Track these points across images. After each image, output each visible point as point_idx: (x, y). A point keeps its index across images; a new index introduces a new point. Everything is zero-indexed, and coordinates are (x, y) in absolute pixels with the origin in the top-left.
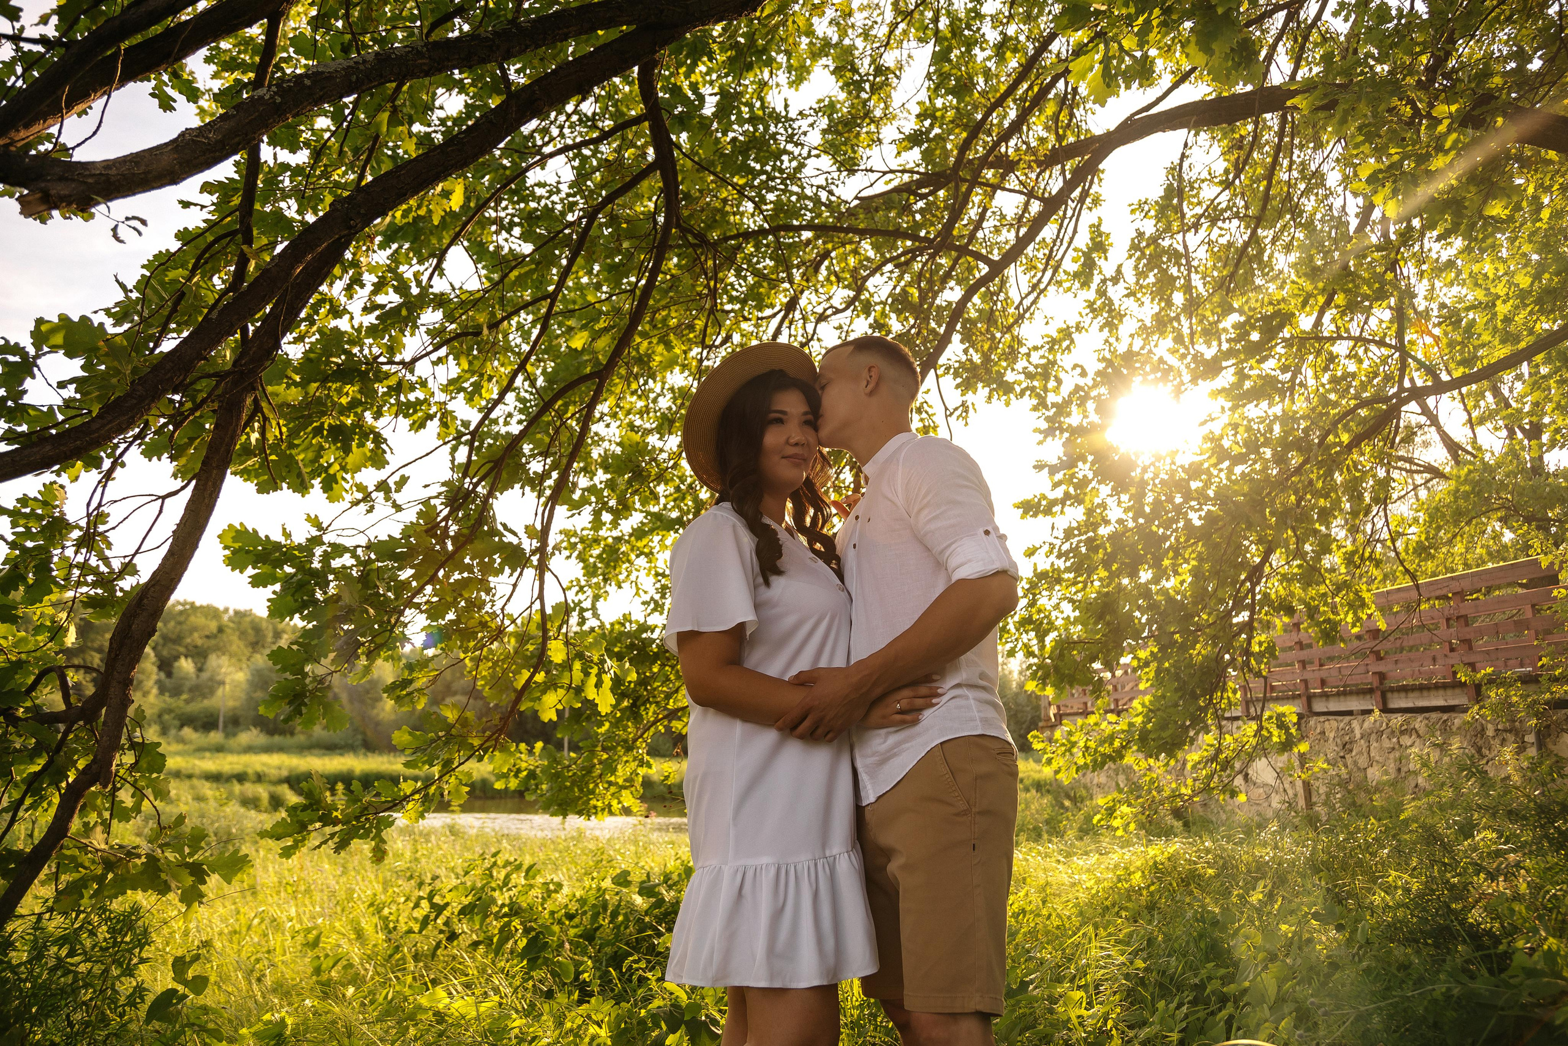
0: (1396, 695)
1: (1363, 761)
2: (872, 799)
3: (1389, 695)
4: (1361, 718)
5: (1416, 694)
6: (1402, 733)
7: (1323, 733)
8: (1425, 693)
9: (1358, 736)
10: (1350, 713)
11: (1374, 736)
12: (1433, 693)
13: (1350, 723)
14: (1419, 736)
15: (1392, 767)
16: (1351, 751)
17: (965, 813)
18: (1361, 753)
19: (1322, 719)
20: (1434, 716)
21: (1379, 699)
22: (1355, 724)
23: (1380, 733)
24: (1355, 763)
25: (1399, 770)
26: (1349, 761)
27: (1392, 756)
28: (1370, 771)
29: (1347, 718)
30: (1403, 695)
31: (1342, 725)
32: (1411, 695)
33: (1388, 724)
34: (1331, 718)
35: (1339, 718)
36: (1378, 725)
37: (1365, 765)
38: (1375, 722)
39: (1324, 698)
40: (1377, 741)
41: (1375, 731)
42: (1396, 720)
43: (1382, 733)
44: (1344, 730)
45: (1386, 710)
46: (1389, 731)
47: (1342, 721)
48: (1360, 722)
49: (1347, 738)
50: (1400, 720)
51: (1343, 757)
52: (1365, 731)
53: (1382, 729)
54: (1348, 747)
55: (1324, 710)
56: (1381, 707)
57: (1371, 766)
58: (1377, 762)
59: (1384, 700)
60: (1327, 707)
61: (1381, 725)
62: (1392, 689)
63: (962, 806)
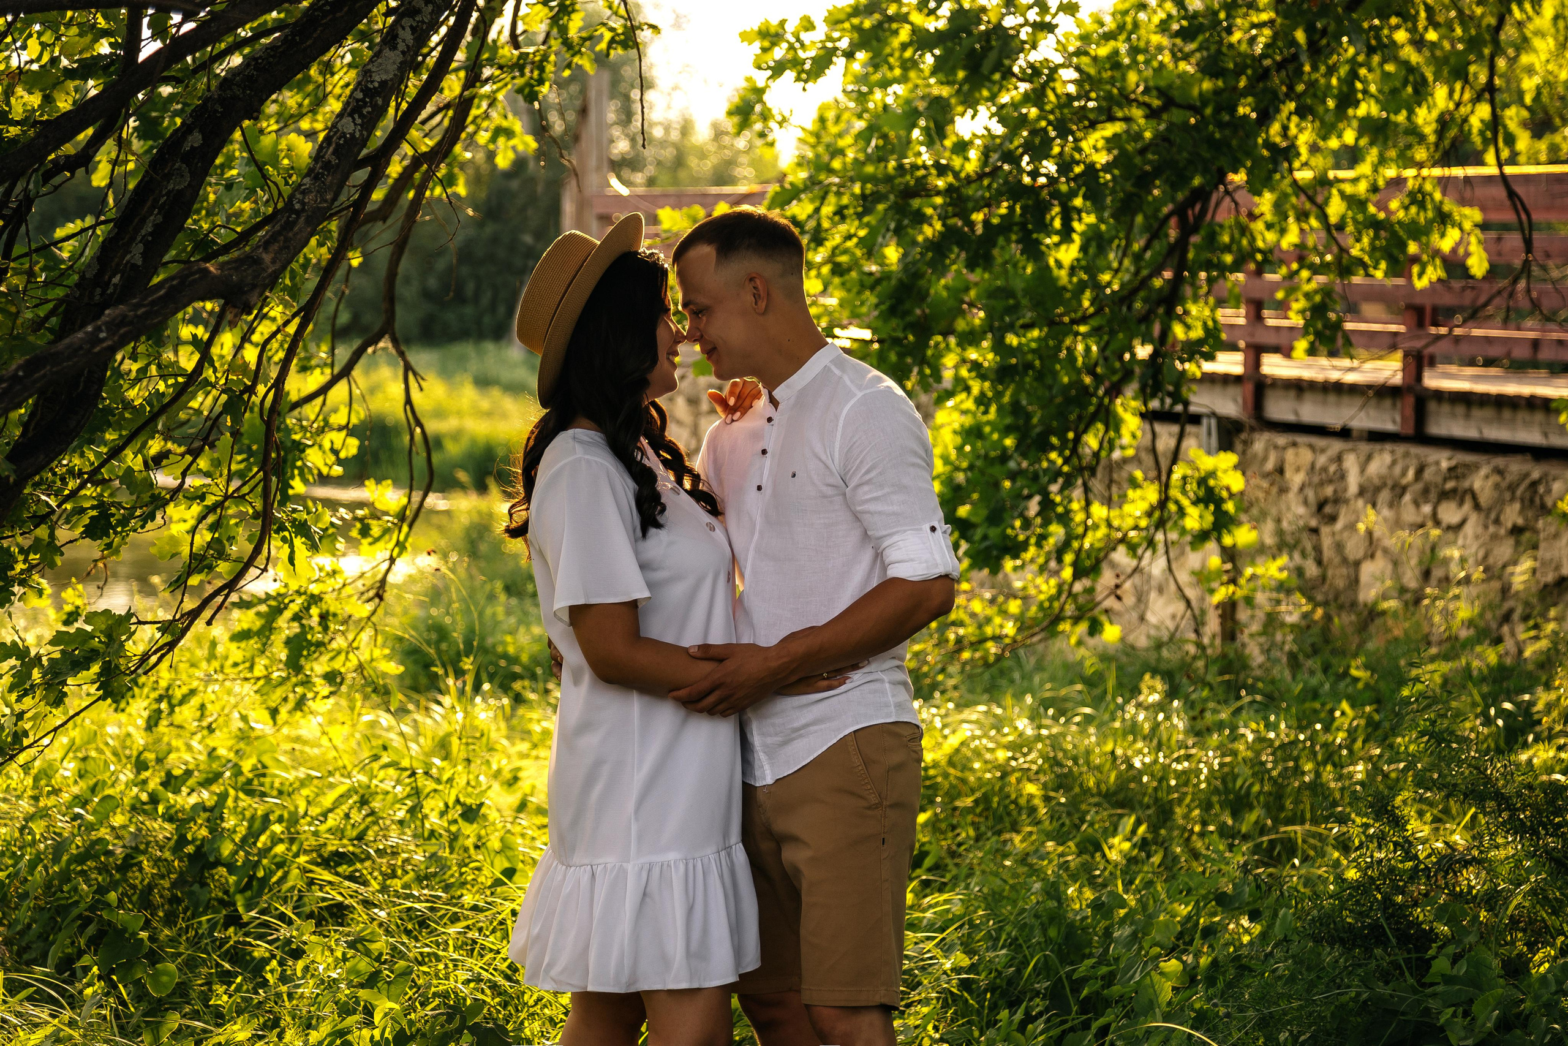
0: (1446, 408)
1: (1355, 546)
2: (769, 781)
3: (1432, 406)
4: (1365, 447)
5: (1488, 412)
6: (1445, 495)
7: (1280, 470)
8: (1507, 414)
9: (1353, 487)
10: (1345, 433)
11: (1385, 496)
12: (1522, 415)
13: (1339, 459)
14: (1477, 506)
16: (1333, 519)
17: (876, 806)
19: (1281, 440)
20: (1516, 466)
21: (1410, 411)
22: (1351, 463)
23: (1399, 490)
24: (1339, 547)
26: (1327, 542)
27: (1416, 541)
28: (1366, 569)
29: (1336, 446)
30: (1460, 409)
31: (1322, 460)
32: (1477, 413)
33: (1420, 471)
34: (1302, 439)
35: (1319, 442)
36: (1398, 470)
37: (1360, 554)
38: (1394, 463)
39: (1292, 393)
40: (1391, 505)
41: (1390, 483)
42: (1437, 463)
43: (1404, 489)
44: (1324, 469)
45: (1420, 437)
46: (1419, 486)
47: (1323, 451)
48: (1362, 458)
49: (1329, 491)
50: (1445, 465)
51: (1315, 531)
52: (1370, 480)
53: (1404, 481)
54: (1328, 509)
55: (1290, 418)
56: (1410, 430)
57: (1372, 556)
58: (1386, 551)
59: (1420, 415)
60: (1296, 413)
61: (1404, 473)
62: (1439, 395)
63: (873, 799)
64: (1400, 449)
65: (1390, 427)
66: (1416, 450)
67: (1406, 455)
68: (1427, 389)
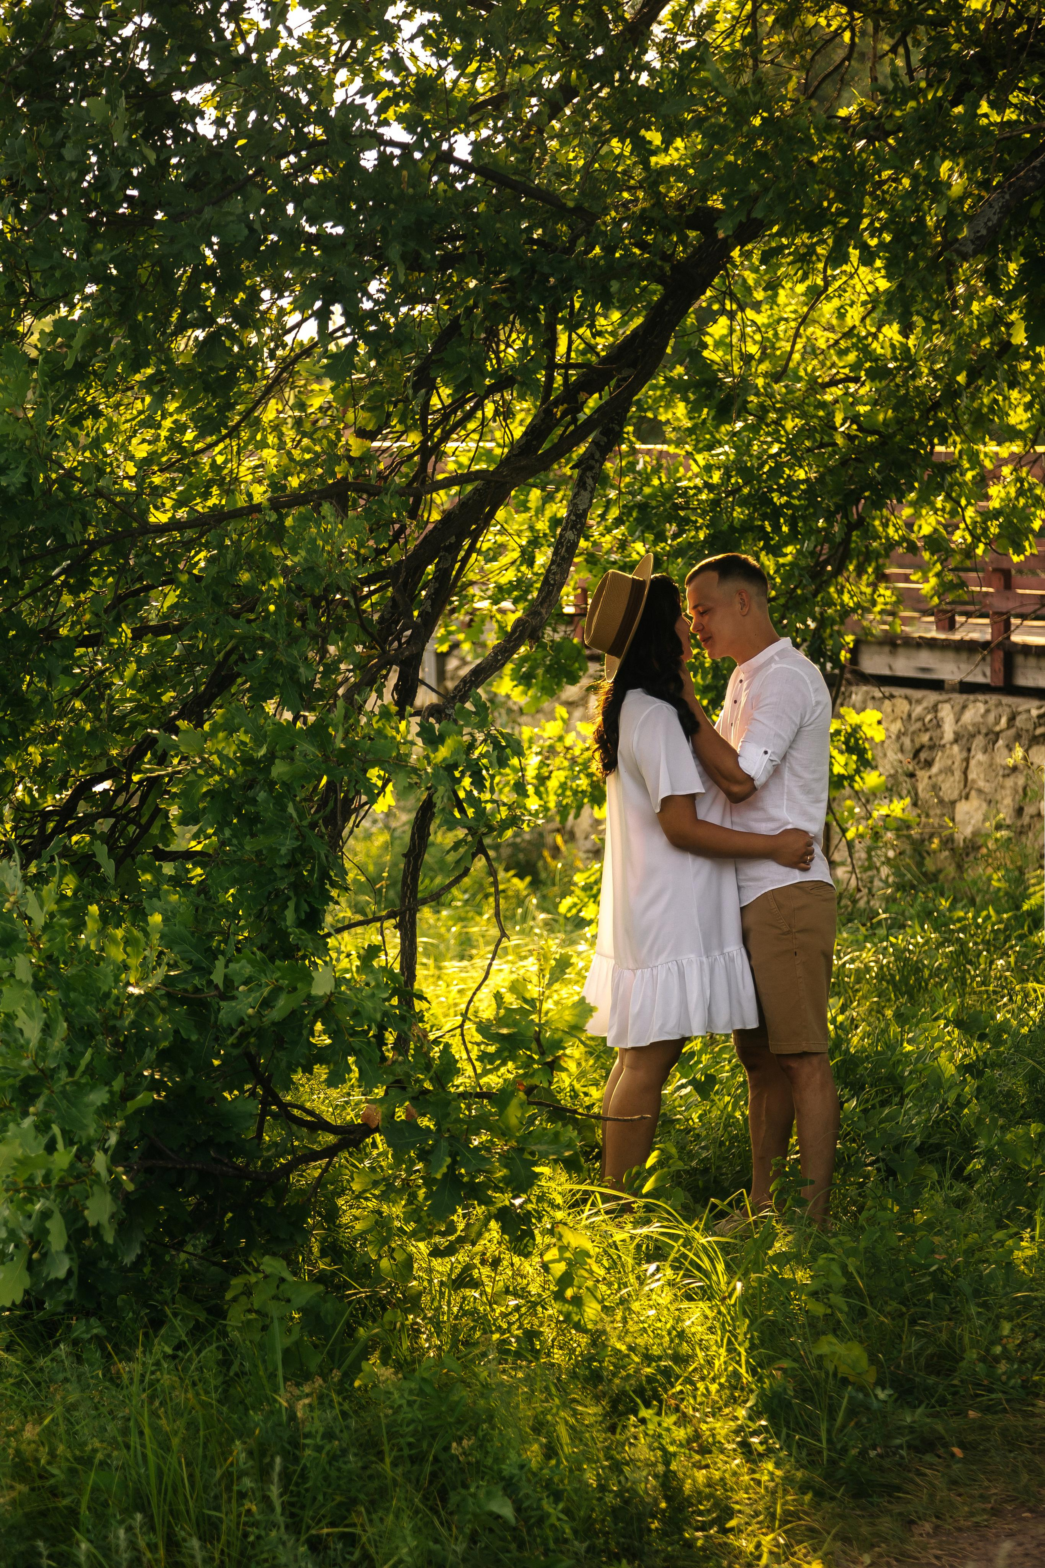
0: (1032, 661)
1: (950, 787)
3: (1020, 660)
4: (958, 698)
6: (1035, 741)
9: (949, 736)
10: (937, 685)
11: (979, 742)
13: (935, 709)
15: (1007, 803)
16: (929, 764)
17: (788, 933)
18: (948, 771)
19: (878, 692)
21: (999, 665)
22: (946, 713)
23: (993, 737)
24: (935, 788)
25: (1020, 811)
26: (923, 784)
27: (1009, 782)
28: (962, 808)
29: (932, 697)
31: (918, 710)
33: (1012, 719)
34: (897, 691)
35: (917, 694)
36: (991, 718)
37: (955, 795)
38: (988, 711)
39: (887, 649)
40: (985, 751)
41: (984, 731)
42: (1029, 711)
43: (997, 735)
44: (921, 719)
45: (1010, 688)
46: (1012, 732)
47: (919, 702)
48: (958, 708)
49: (925, 738)
50: (1034, 713)
51: (912, 775)
52: (965, 727)
53: (997, 729)
54: (923, 756)
55: (886, 672)
56: (1000, 683)
57: (967, 798)
58: (980, 791)
59: (1009, 669)
60: (890, 668)
61: (997, 722)
62: (1027, 650)
63: (785, 929)
64: (993, 699)
65: (980, 679)
66: (1006, 700)
67: (999, 704)
68: (1015, 644)
